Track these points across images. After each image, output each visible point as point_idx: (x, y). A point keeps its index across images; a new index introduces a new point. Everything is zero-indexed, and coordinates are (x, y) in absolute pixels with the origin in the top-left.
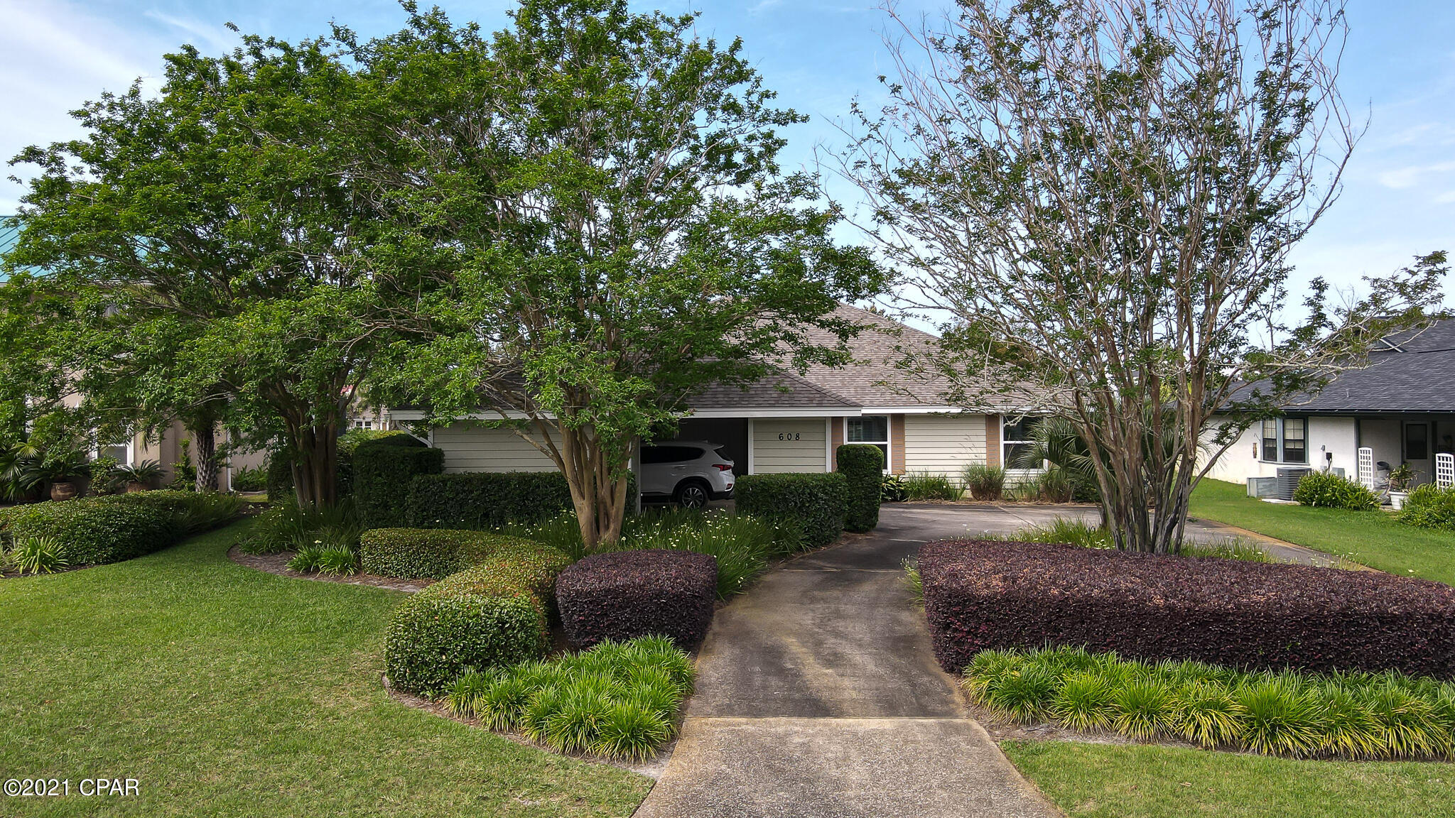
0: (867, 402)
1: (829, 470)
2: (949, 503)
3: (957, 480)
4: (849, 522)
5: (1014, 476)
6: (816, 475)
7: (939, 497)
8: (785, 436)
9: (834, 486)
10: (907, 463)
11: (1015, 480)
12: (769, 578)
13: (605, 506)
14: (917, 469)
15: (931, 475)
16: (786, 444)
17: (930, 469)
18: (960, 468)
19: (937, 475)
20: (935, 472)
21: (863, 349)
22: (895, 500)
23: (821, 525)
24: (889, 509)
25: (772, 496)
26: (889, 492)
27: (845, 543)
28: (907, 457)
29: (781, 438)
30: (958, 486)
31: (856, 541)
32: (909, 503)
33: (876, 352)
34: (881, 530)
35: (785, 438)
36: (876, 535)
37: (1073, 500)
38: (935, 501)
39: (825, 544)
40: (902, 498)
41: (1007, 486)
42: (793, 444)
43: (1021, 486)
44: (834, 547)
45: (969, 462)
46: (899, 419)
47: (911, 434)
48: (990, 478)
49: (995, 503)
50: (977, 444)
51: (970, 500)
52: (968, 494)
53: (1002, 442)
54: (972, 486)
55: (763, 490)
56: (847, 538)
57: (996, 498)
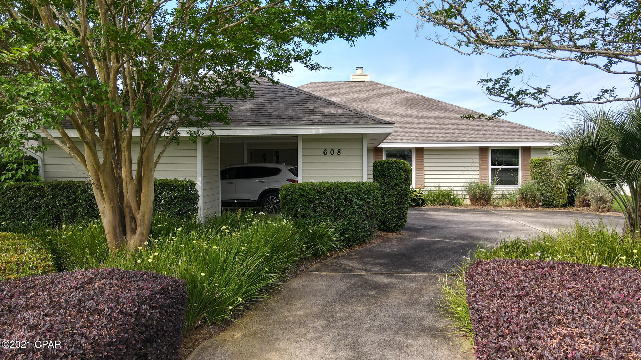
0: (399, 140)
1: (365, 179)
2: (454, 207)
3: (460, 192)
4: (383, 223)
5: (500, 189)
6: (352, 183)
7: (448, 204)
8: (328, 151)
9: (367, 193)
10: (426, 181)
11: (501, 192)
12: (296, 283)
13: (131, 210)
14: (432, 185)
15: (442, 189)
16: (329, 158)
17: (441, 185)
18: (462, 184)
19: (446, 189)
20: (444, 187)
21: (397, 109)
22: (418, 205)
23: (356, 227)
24: (413, 212)
25: (309, 201)
26: (414, 200)
27: (378, 242)
28: (426, 177)
29: (325, 153)
30: (460, 196)
31: (388, 240)
32: (427, 207)
33: (405, 111)
34: (409, 229)
35: (329, 153)
36: (405, 234)
37: (542, 206)
38: (445, 206)
39: (360, 243)
40: (422, 204)
41: (494, 196)
42: (335, 158)
43: (503, 197)
44: (368, 245)
45: (469, 180)
46: (420, 151)
47: (428, 160)
48: (484, 191)
49: (486, 208)
50: (474, 168)
51: (469, 205)
52: (467, 201)
53: (490, 167)
54: (470, 196)
55: (301, 196)
56: (380, 237)
57: (487, 204)
